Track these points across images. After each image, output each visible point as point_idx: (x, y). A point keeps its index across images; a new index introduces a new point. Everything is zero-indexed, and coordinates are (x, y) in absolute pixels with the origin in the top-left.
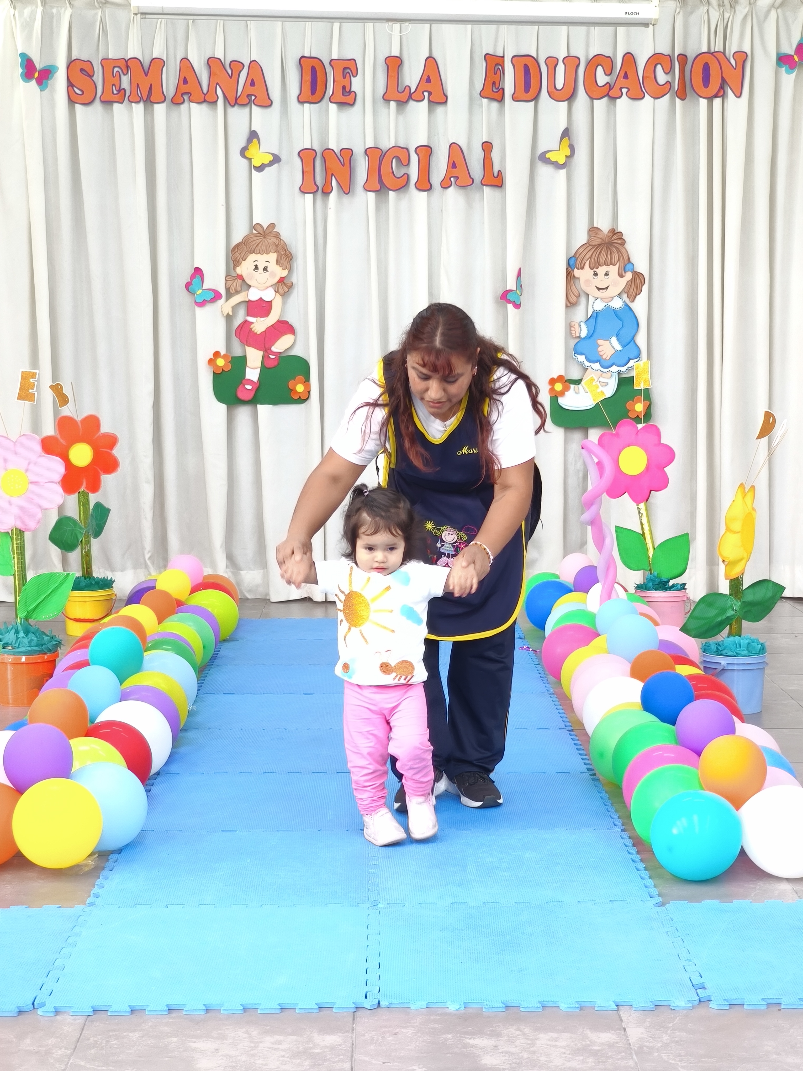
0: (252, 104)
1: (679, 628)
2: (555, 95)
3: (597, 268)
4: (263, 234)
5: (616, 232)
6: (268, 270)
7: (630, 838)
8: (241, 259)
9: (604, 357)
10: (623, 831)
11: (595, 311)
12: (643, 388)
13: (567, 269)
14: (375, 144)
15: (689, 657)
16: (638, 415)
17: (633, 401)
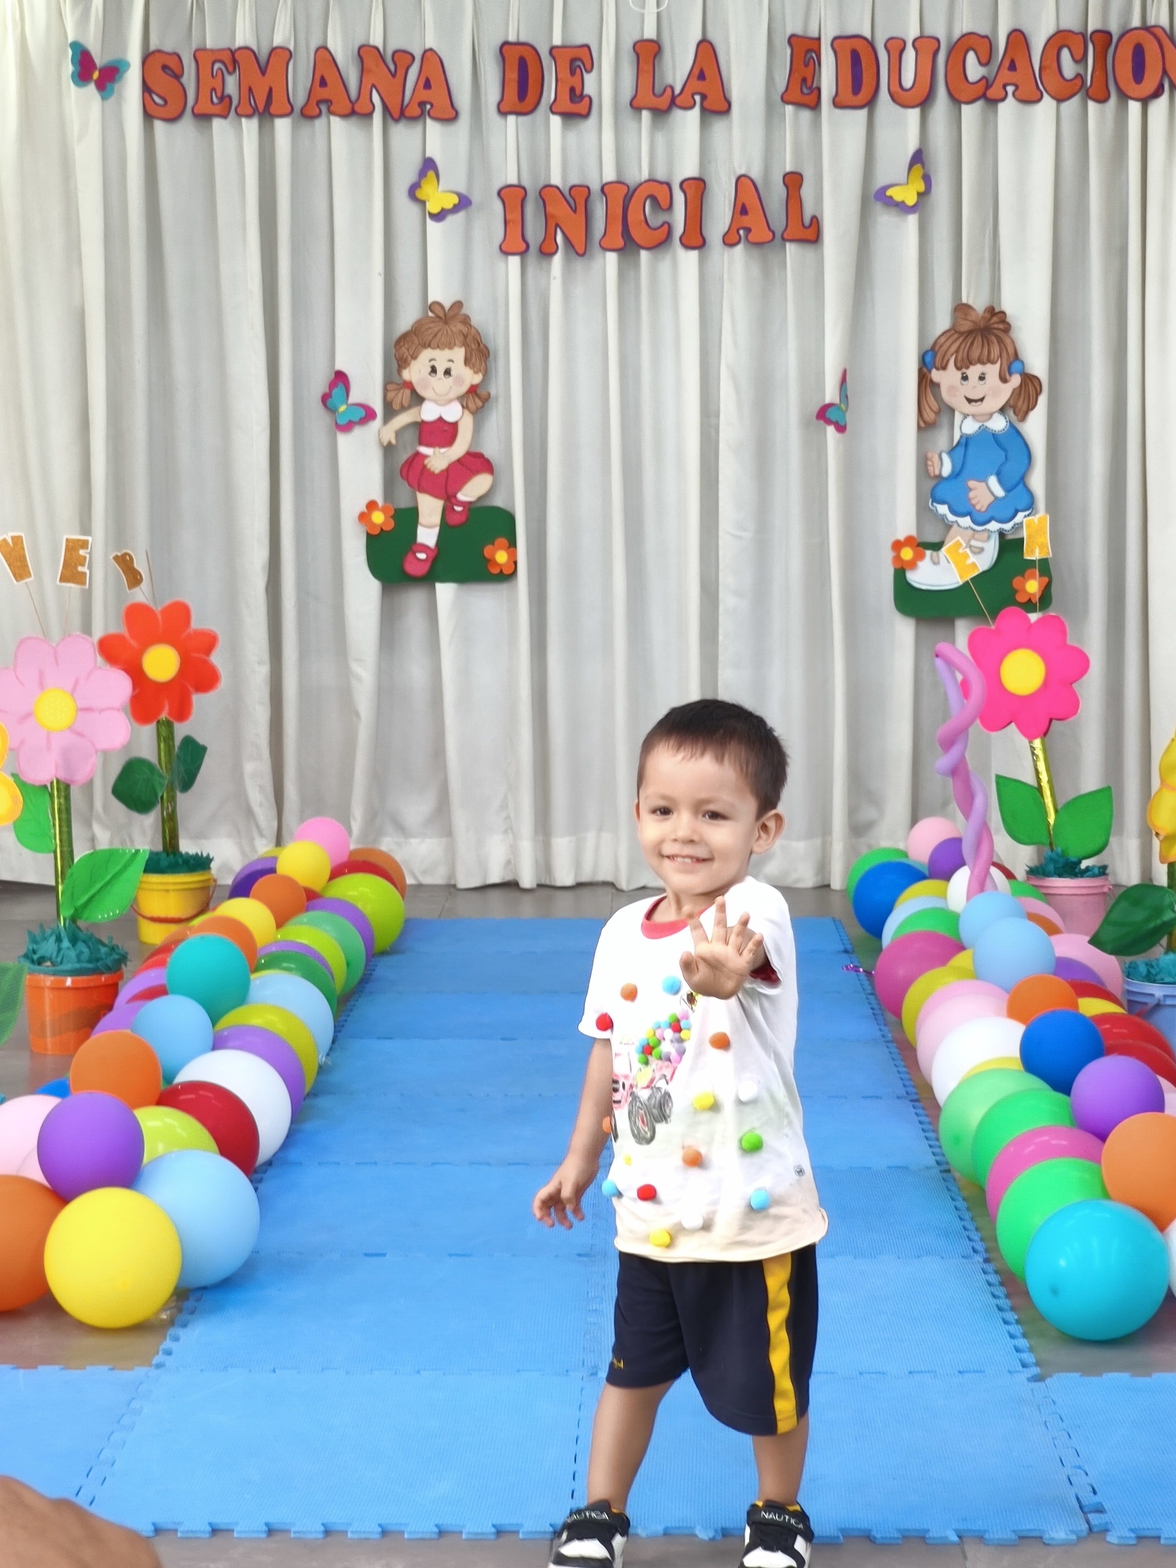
0: (427, 117)
1: (1088, 938)
2: (901, 98)
3: (967, 368)
4: (443, 317)
5: (997, 310)
6: (452, 373)
7: (996, 1272)
8: (409, 358)
9: (978, 507)
10: (987, 1261)
11: (964, 436)
12: (1038, 558)
13: (920, 371)
14: (618, 176)
15: (1102, 983)
16: (1030, 600)
17: (1024, 578)
